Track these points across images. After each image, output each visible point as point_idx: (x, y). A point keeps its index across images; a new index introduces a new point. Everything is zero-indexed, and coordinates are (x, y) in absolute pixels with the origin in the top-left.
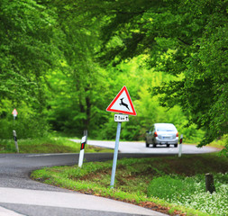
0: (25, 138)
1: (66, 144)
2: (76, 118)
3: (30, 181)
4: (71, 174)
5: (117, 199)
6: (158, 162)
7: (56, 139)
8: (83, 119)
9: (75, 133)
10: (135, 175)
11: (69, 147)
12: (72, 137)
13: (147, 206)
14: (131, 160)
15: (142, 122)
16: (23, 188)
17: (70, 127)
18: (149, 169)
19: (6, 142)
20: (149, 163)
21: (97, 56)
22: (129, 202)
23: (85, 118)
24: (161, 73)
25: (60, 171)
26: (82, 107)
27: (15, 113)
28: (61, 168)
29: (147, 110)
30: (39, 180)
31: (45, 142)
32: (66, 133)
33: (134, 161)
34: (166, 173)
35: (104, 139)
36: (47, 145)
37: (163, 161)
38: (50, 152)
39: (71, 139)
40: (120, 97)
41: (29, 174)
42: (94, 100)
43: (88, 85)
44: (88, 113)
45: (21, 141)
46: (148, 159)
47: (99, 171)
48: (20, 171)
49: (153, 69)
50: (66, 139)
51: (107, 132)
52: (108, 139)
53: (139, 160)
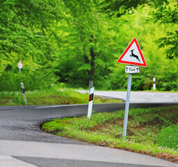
0: (32, 90)
1: (73, 95)
2: (80, 69)
3: (43, 134)
4: (81, 126)
5: (133, 151)
6: (165, 112)
7: (62, 90)
8: (88, 70)
9: (80, 84)
10: (143, 125)
11: (76, 98)
12: (77, 87)
13: (164, 158)
14: (139, 110)
15: (146, 71)
16: (39, 141)
17: (75, 78)
18: (157, 119)
19: (13, 95)
20: (156, 112)
21: (101, 7)
22: (145, 153)
23: (89, 69)
24: (170, 24)
25: (70, 123)
26: (86, 58)
27: (20, 66)
28: (71, 120)
29: (151, 60)
30: (51, 132)
31: (52, 94)
32: (71, 83)
33: (142, 111)
34: (173, 123)
35: (109, 89)
36: (54, 97)
37: (170, 111)
38: (57, 104)
39: (76, 90)
40: (131, 49)
41: (41, 126)
42: (98, 51)
43: (92, 36)
44: (93, 64)
45: (28, 93)
46: (155, 109)
47: (108, 122)
48: (31, 123)
49: (160, 21)
50: (72, 89)
51: (112, 82)
52: (113, 89)
53: (147, 110)
